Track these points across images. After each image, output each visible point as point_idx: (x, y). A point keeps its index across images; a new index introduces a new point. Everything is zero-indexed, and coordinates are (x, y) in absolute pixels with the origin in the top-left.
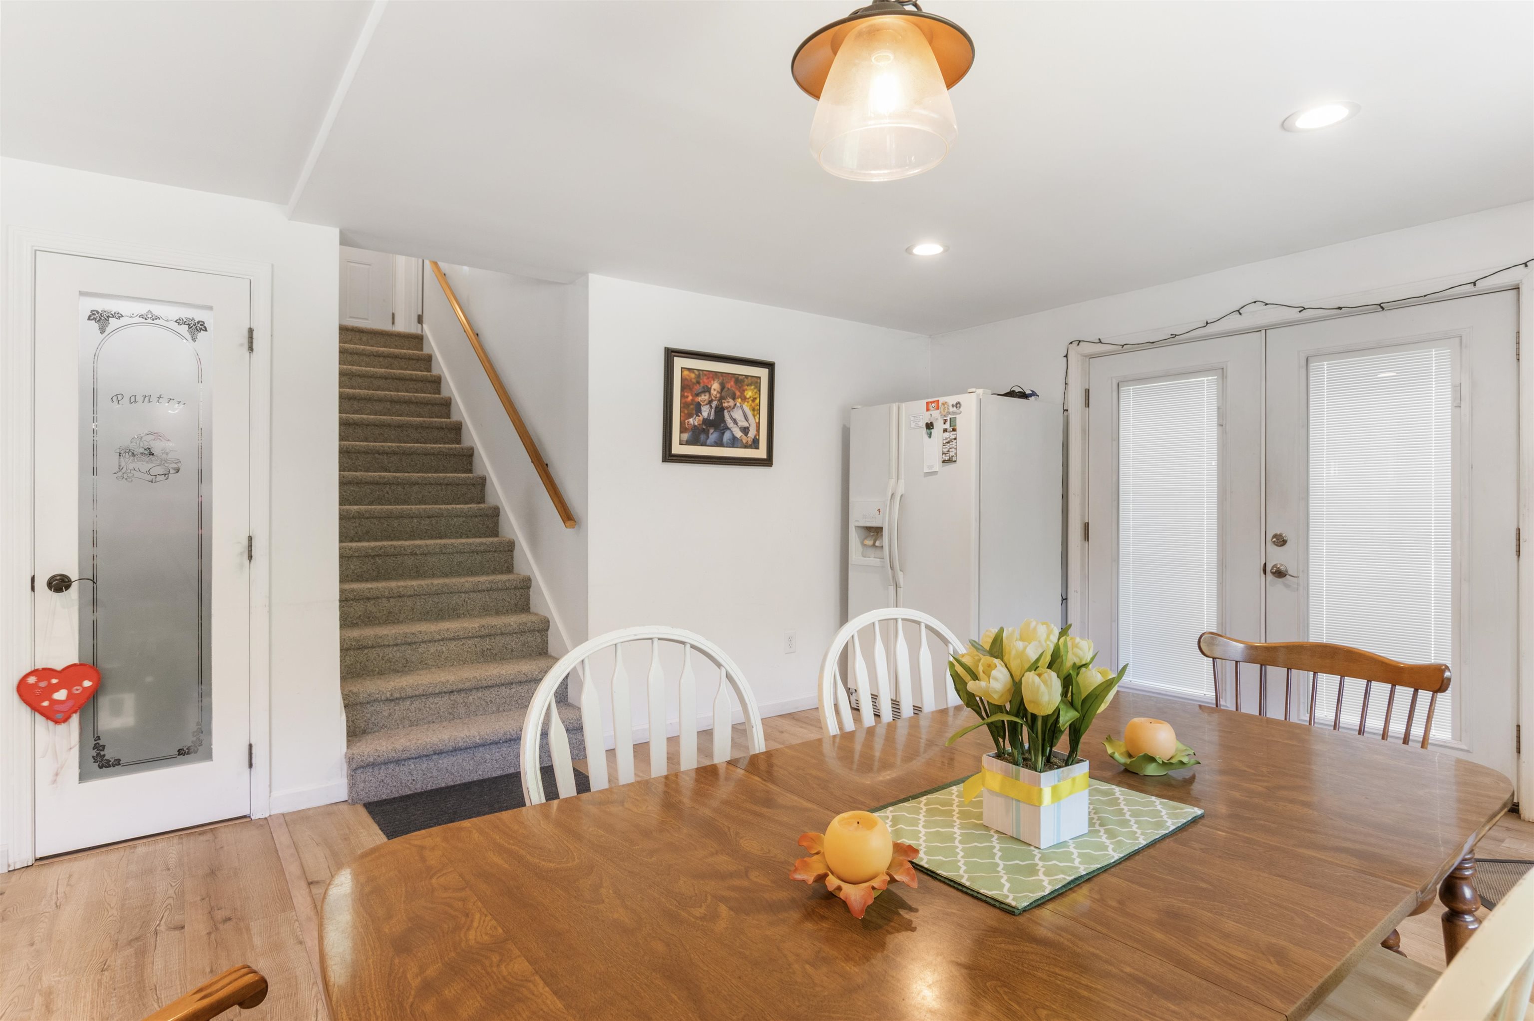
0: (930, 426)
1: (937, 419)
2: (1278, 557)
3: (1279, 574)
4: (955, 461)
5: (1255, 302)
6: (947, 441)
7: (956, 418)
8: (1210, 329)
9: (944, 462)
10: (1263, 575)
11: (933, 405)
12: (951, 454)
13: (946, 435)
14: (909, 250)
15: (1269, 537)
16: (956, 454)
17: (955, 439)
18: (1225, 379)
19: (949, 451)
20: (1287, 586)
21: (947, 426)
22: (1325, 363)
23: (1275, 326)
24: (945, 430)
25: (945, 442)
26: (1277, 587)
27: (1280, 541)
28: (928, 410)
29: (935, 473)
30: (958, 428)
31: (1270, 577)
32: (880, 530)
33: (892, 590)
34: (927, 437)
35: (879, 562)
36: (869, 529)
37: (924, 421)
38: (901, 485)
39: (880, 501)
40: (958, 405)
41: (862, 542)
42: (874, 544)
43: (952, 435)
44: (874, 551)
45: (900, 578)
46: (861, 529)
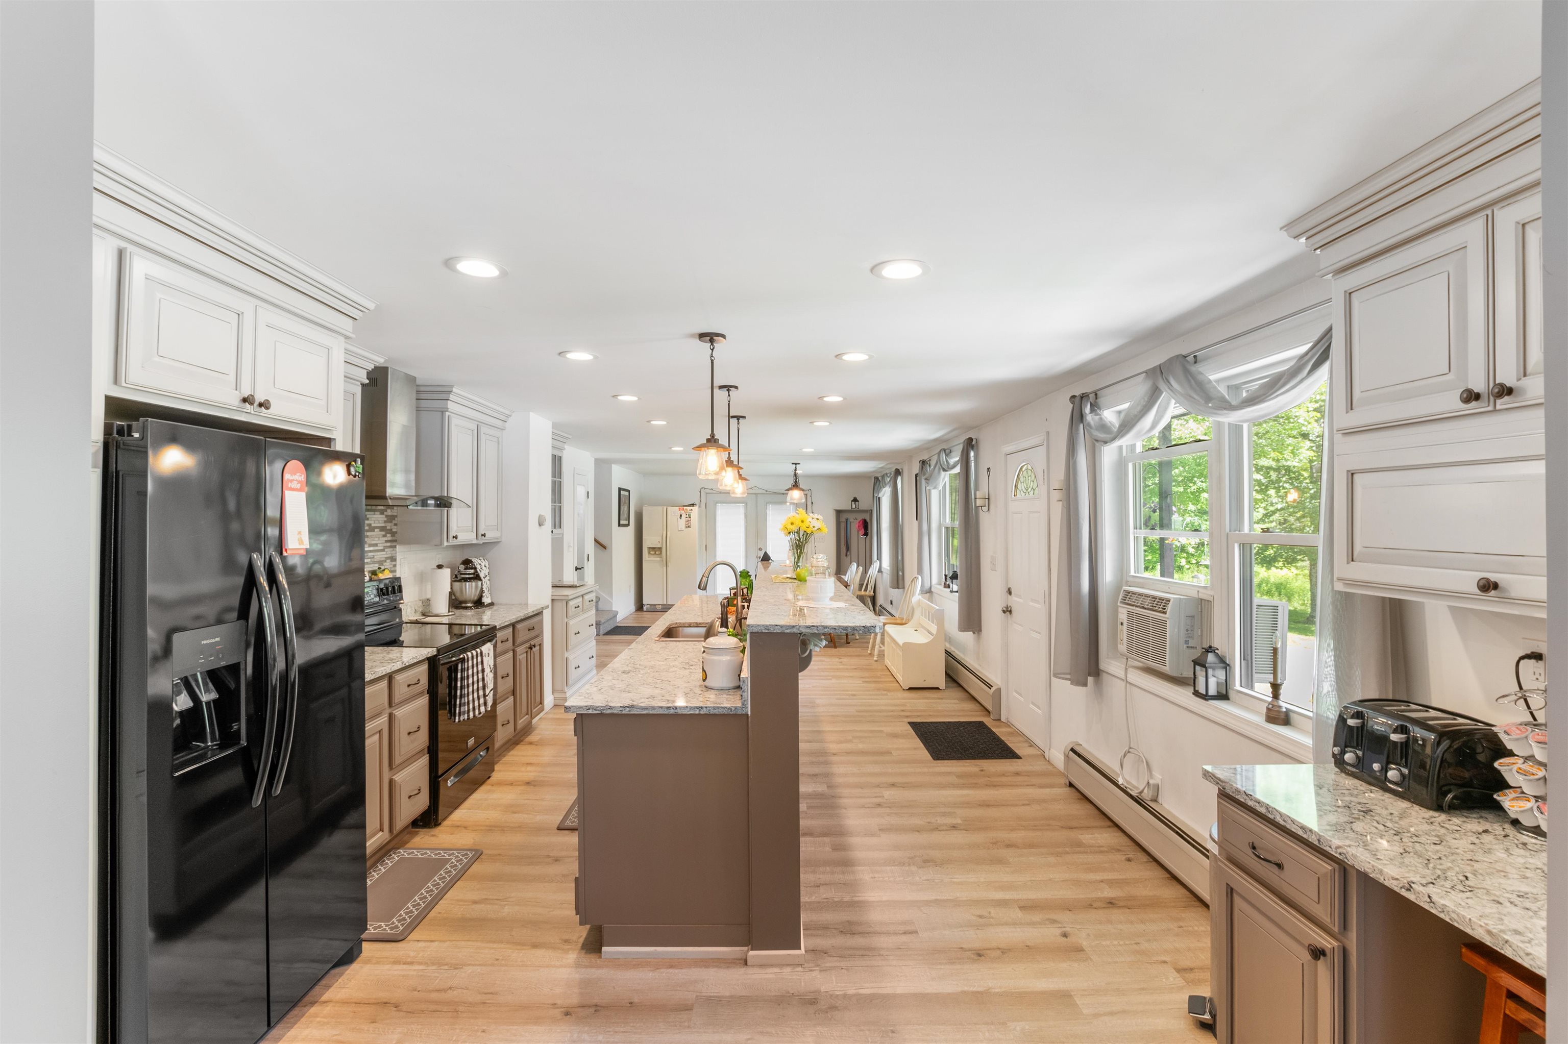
0: (681, 516)
1: (683, 514)
7: (691, 514)
9: (687, 527)
11: (682, 509)
13: (687, 519)
19: (688, 524)
21: (687, 516)
25: (686, 521)
28: (679, 510)
29: (684, 530)
30: (691, 517)
32: (660, 549)
33: (665, 568)
34: (679, 519)
35: (658, 559)
36: (654, 548)
37: (678, 514)
38: (668, 533)
39: (659, 539)
40: (691, 510)
41: (649, 553)
42: (655, 553)
43: (689, 519)
44: (655, 556)
45: (669, 564)
46: (649, 548)
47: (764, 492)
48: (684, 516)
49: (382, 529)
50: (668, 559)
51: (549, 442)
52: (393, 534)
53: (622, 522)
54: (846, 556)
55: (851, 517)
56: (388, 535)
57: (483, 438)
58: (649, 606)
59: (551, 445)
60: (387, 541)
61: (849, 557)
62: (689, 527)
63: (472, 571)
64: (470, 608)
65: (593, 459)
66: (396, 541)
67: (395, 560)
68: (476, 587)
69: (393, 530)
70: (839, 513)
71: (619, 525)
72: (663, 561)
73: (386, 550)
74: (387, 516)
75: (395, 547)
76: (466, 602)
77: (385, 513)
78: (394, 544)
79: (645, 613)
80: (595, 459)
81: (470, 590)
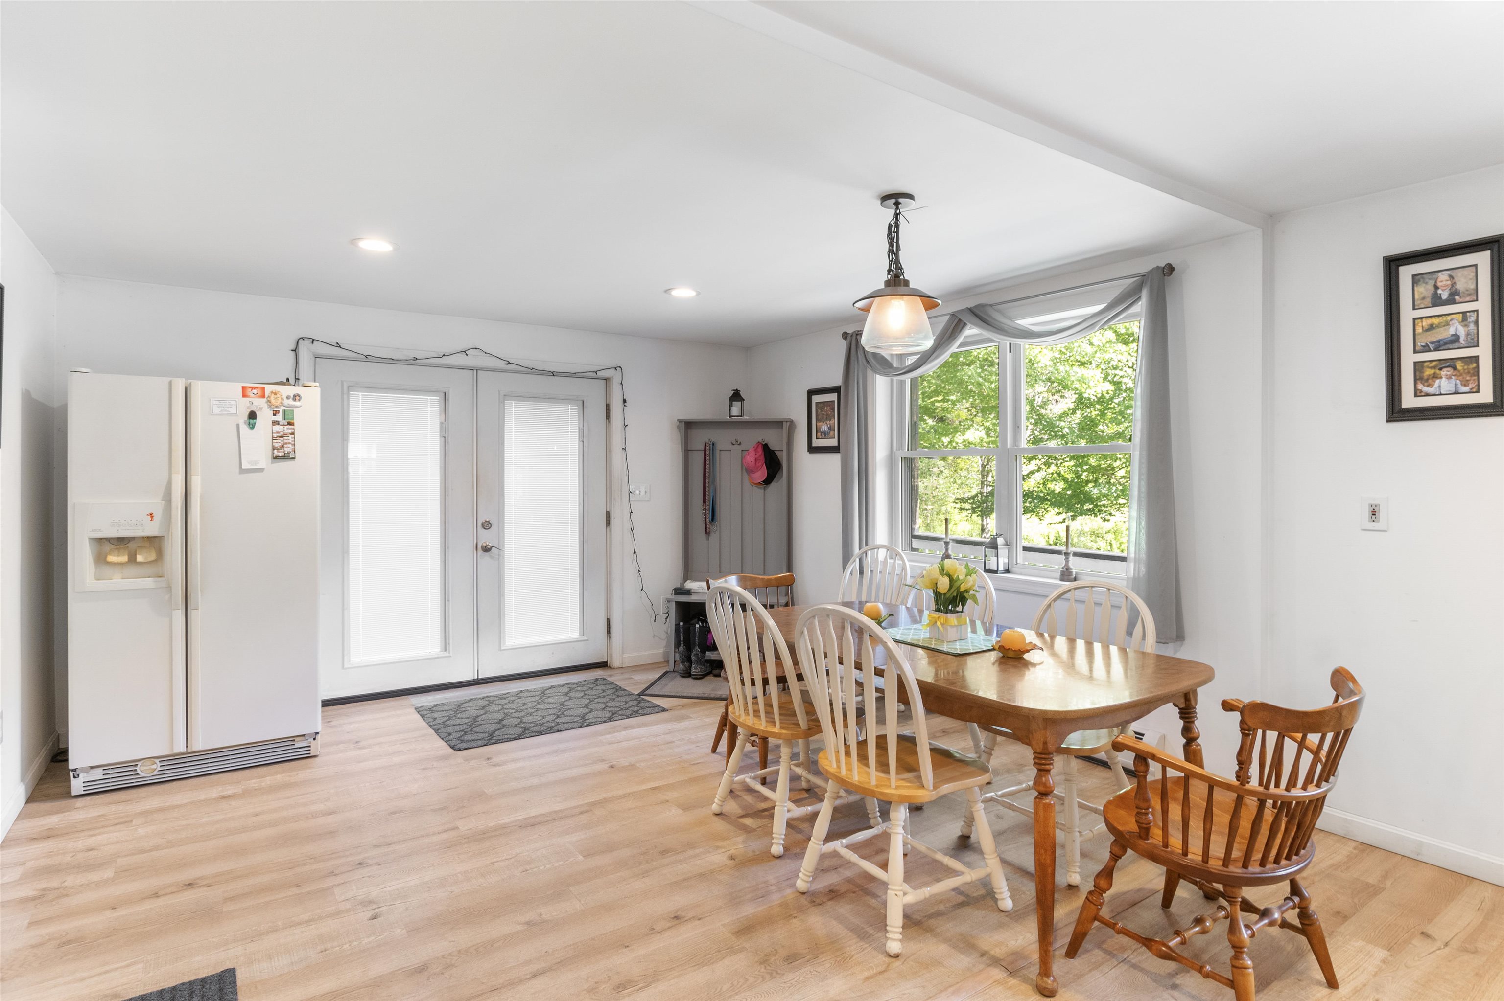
0: (252, 416)
1: (261, 409)
2: (487, 537)
3: (486, 549)
4: (294, 458)
5: (476, 349)
6: (279, 435)
7: (293, 410)
8: (444, 361)
9: (276, 458)
10: (475, 552)
11: (255, 391)
12: (287, 450)
13: (277, 428)
14: (354, 241)
15: (480, 524)
16: (294, 450)
17: (293, 434)
18: (447, 401)
19: (283, 446)
20: (492, 557)
21: (279, 418)
22: (513, 402)
23: (483, 369)
24: (276, 423)
25: (275, 435)
26: (485, 558)
27: (487, 525)
28: (244, 396)
29: (261, 470)
30: (296, 421)
31: (480, 552)
32: (154, 542)
33: (179, 615)
34: (244, 429)
35: (149, 583)
36: (121, 542)
37: (243, 407)
38: (196, 482)
39: (156, 504)
40: (297, 397)
41: (100, 560)
42: (132, 560)
43: (287, 430)
44: (132, 570)
45: (198, 598)
46: (100, 541)
47: (501, 365)
48: (265, 417)
50: (196, 578)
54: (707, 532)
55: (722, 439)
58: (98, 774)
61: (714, 537)
62: (286, 457)
70: (688, 426)
72: (169, 588)
79: (80, 802)
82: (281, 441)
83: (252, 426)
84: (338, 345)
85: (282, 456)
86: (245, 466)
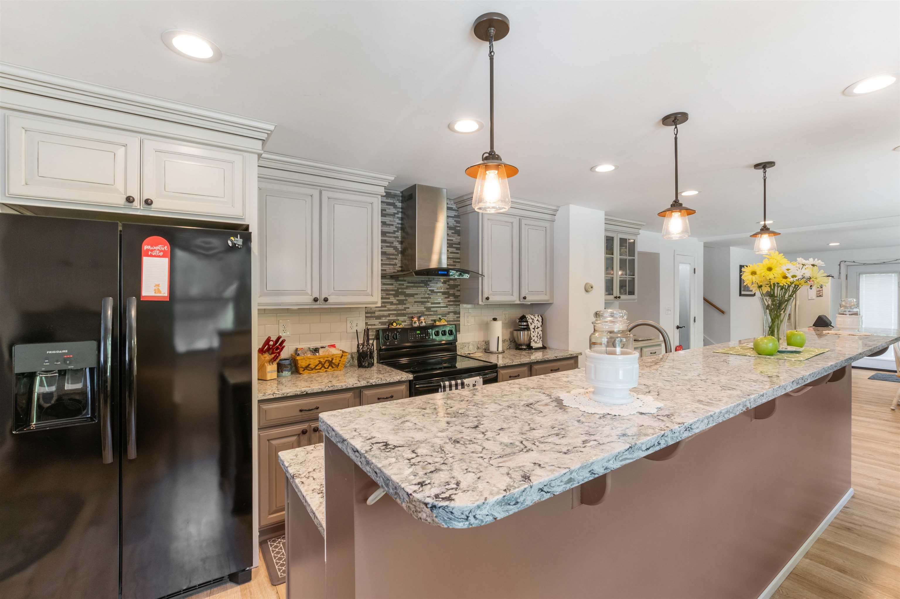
0: (811, 286)
4: (822, 296)
12: (821, 294)
13: (818, 289)
21: (819, 286)
25: (817, 291)
29: (814, 299)
38: (798, 302)
43: (821, 289)
48: (815, 287)
49: (444, 293)
51: (603, 226)
52: (456, 297)
53: (743, 293)
56: (451, 297)
57: (523, 226)
59: (604, 229)
60: (449, 301)
63: (525, 324)
64: (525, 349)
65: (702, 244)
66: (459, 301)
67: (459, 313)
68: (528, 335)
69: (456, 294)
71: (741, 295)
73: (448, 307)
74: (449, 285)
75: (459, 305)
76: (521, 345)
77: (447, 283)
78: (457, 303)
80: (704, 243)
81: (523, 336)
82: (819, 292)
83: (811, 289)
84: (854, 262)
85: (819, 295)
86: (809, 298)
